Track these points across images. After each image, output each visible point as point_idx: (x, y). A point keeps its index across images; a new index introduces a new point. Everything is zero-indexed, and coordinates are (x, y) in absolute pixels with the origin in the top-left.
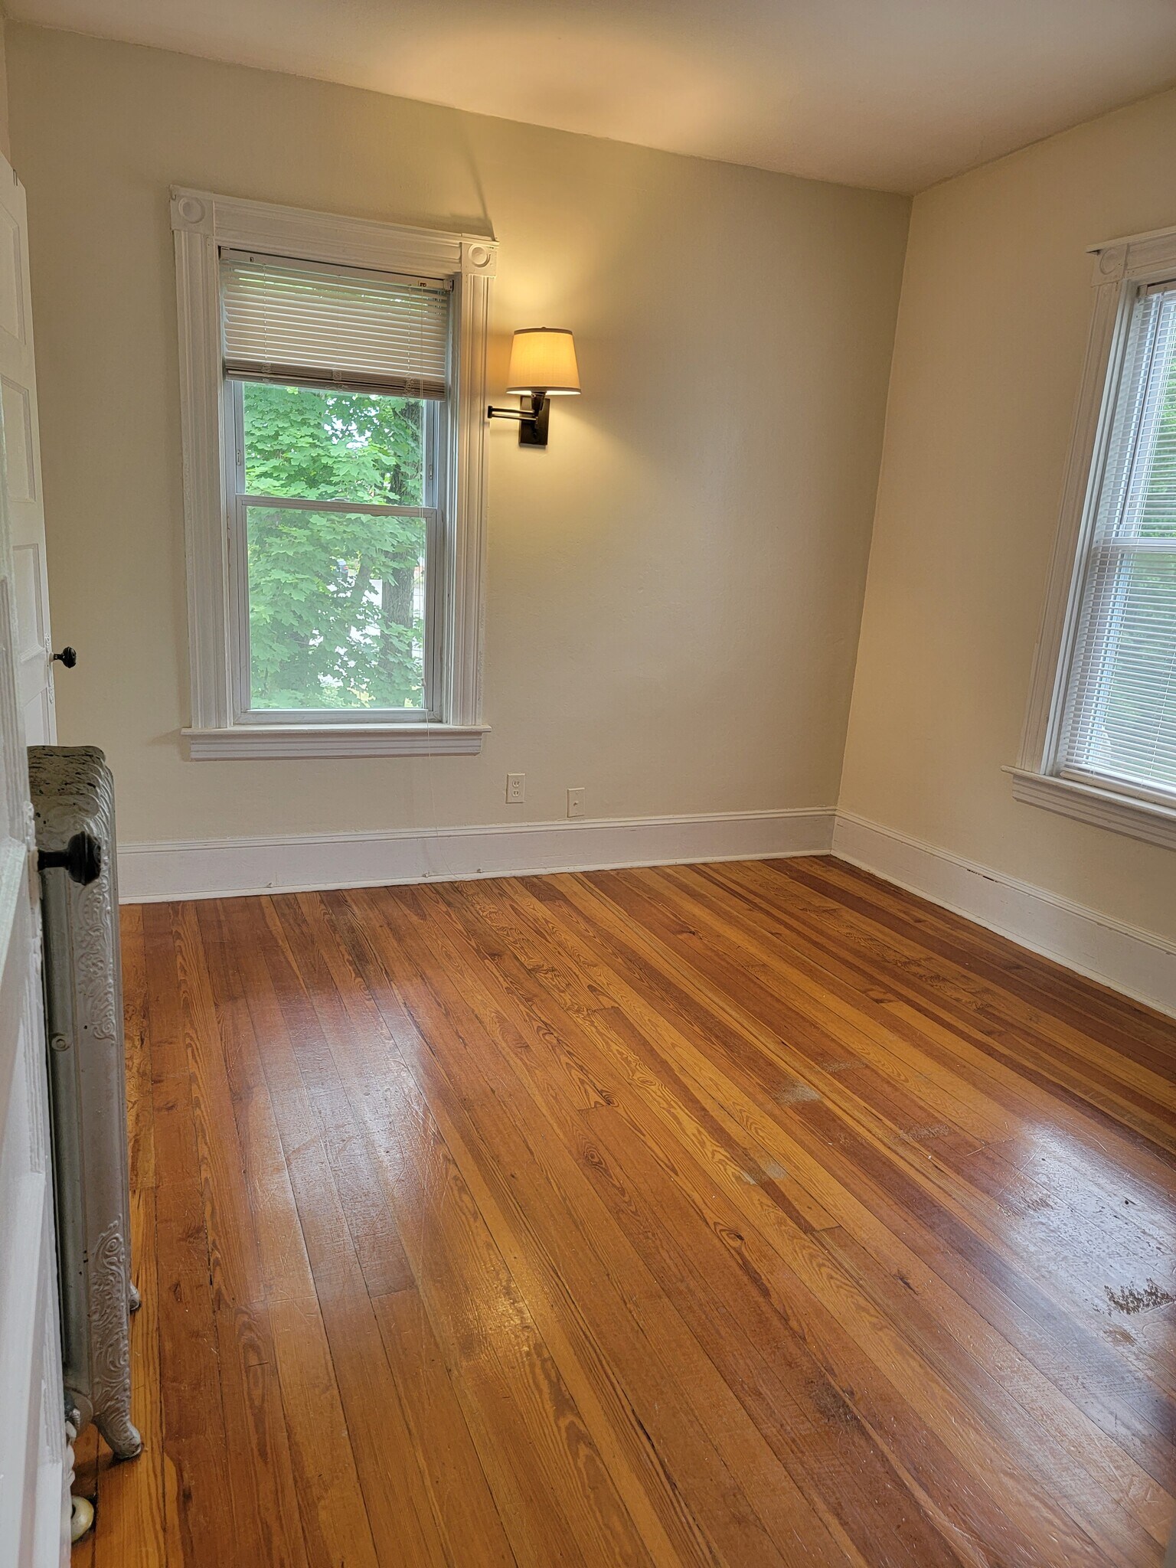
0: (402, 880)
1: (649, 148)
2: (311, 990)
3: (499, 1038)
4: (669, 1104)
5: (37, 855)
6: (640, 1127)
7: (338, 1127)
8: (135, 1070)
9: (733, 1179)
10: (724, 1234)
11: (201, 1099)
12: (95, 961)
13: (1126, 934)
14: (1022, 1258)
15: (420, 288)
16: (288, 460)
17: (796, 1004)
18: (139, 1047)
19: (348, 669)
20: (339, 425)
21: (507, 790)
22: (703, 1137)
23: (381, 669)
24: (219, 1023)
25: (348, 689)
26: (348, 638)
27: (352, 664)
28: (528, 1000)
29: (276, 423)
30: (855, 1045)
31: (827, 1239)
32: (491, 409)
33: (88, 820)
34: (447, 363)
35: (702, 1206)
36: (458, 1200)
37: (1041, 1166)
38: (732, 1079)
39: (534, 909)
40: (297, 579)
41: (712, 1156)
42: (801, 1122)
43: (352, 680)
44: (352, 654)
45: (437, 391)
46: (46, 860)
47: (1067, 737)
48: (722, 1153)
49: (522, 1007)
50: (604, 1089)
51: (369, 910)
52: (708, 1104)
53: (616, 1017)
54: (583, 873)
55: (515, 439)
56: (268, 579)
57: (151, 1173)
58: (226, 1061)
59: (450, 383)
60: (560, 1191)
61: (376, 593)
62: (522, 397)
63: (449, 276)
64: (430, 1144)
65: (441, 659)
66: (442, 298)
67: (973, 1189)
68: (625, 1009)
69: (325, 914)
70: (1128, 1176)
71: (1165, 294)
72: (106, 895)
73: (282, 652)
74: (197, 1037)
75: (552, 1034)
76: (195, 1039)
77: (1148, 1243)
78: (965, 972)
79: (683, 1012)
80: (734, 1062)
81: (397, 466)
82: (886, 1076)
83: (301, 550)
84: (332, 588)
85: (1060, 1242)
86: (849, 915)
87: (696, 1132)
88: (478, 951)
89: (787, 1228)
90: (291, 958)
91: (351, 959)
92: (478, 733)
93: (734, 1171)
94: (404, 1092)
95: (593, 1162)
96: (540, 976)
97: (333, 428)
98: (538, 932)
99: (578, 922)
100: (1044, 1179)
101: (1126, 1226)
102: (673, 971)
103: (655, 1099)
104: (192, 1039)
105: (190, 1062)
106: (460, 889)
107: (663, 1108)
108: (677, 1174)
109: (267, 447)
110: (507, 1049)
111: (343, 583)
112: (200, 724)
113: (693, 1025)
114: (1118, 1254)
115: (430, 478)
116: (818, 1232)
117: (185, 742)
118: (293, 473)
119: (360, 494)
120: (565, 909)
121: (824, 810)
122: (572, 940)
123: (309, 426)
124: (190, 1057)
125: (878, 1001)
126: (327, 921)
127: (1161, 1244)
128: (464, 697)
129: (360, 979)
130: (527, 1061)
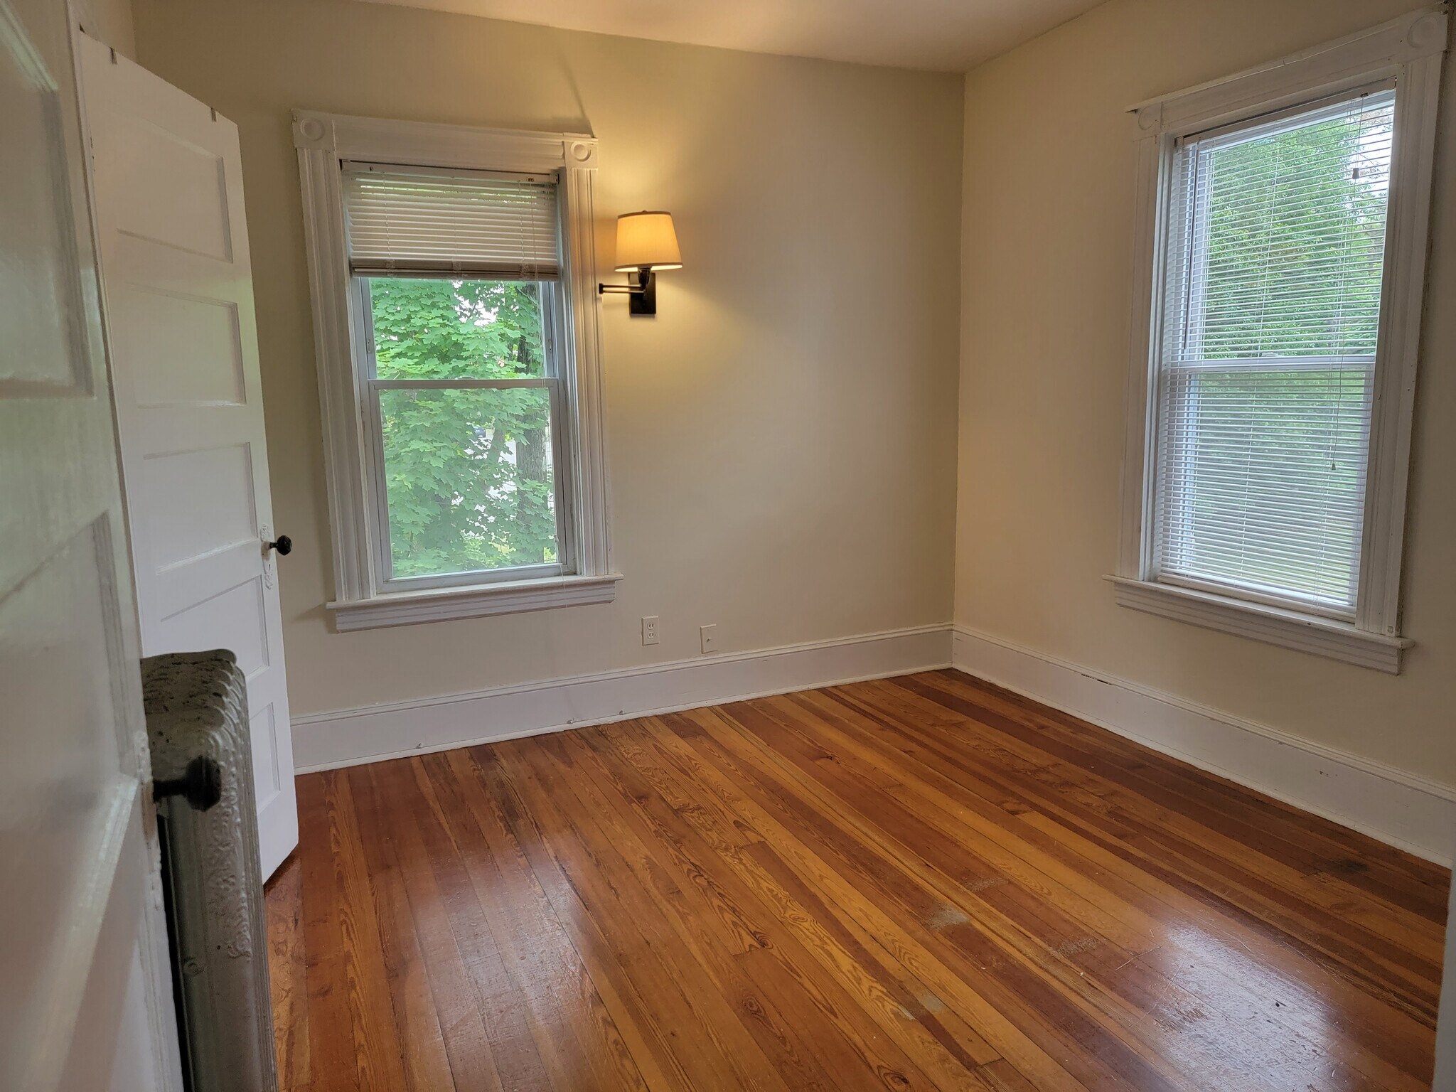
0: (546, 728)
1: (727, 49)
2: (463, 852)
3: (650, 885)
4: (821, 939)
5: (152, 785)
6: (796, 969)
7: (495, 997)
8: (288, 955)
9: (892, 1016)
10: (888, 1078)
11: (356, 979)
12: (225, 877)
13: (1239, 727)
14: (1184, 1076)
15: (529, 183)
16: (421, 340)
17: (937, 823)
18: (293, 929)
19: (488, 525)
20: (466, 304)
21: (642, 633)
22: (859, 973)
23: (519, 522)
24: (373, 895)
25: (489, 543)
26: (487, 496)
27: (492, 519)
28: (676, 842)
29: (408, 307)
30: (997, 860)
31: (992, 1074)
32: (601, 286)
33: (214, 733)
34: (559, 248)
35: (863, 1048)
36: (619, 1066)
37: (1190, 973)
38: (881, 908)
39: (676, 747)
40: (435, 447)
41: (869, 992)
42: (954, 948)
43: (493, 534)
44: (491, 511)
45: (551, 273)
46: (161, 790)
47: (1160, 545)
48: (879, 990)
49: (671, 850)
50: (758, 930)
51: (517, 762)
52: (860, 937)
53: (763, 852)
54: (722, 706)
55: (626, 311)
56: (407, 449)
57: (306, 1068)
58: (380, 936)
59: (562, 265)
60: (721, 1047)
61: (511, 453)
62: (629, 274)
63: (555, 171)
64: (588, 1007)
65: (572, 515)
66: (549, 190)
67: (1129, 1006)
68: (771, 841)
69: (474, 770)
70: (1275, 976)
71: (1200, 143)
72: (236, 808)
73: (424, 514)
74: (352, 912)
75: (702, 876)
76: (350, 915)
77: (1304, 1046)
78: (1091, 776)
79: (828, 841)
80: (882, 890)
81: (523, 337)
82: (1029, 891)
83: (438, 420)
84: (469, 452)
85: (1219, 1054)
86: (977, 727)
87: (851, 969)
88: (625, 795)
89: (950, 1066)
90: (443, 819)
91: (501, 814)
92: (611, 582)
93: (891, 1007)
94: (560, 953)
95: (752, 1012)
96: (687, 815)
97: (461, 308)
98: (683, 771)
99: (719, 757)
100: (1195, 987)
101: (1280, 1031)
102: (816, 800)
103: (808, 937)
104: (346, 914)
105: (345, 940)
106: (604, 733)
107: (817, 946)
108: (836, 1016)
109: (402, 329)
110: (659, 897)
111: (479, 446)
112: (344, 597)
113: (837, 854)
114: (1277, 1061)
115: (550, 350)
116: (982, 1067)
117: (329, 616)
118: (426, 351)
119: (489, 366)
120: (707, 744)
121: (941, 626)
122: (714, 775)
123: (439, 308)
124: (345, 935)
125: (1014, 813)
126: (477, 777)
127: (1316, 1046)
128: (596, 549)
129: (510, 836)
130: (679, 907)
